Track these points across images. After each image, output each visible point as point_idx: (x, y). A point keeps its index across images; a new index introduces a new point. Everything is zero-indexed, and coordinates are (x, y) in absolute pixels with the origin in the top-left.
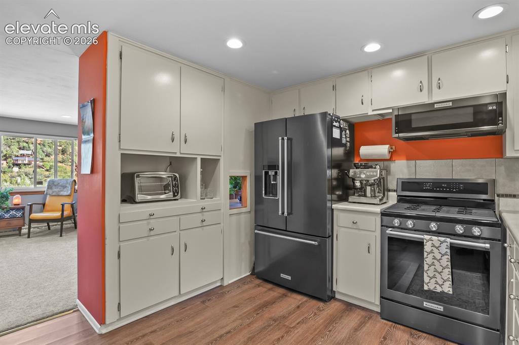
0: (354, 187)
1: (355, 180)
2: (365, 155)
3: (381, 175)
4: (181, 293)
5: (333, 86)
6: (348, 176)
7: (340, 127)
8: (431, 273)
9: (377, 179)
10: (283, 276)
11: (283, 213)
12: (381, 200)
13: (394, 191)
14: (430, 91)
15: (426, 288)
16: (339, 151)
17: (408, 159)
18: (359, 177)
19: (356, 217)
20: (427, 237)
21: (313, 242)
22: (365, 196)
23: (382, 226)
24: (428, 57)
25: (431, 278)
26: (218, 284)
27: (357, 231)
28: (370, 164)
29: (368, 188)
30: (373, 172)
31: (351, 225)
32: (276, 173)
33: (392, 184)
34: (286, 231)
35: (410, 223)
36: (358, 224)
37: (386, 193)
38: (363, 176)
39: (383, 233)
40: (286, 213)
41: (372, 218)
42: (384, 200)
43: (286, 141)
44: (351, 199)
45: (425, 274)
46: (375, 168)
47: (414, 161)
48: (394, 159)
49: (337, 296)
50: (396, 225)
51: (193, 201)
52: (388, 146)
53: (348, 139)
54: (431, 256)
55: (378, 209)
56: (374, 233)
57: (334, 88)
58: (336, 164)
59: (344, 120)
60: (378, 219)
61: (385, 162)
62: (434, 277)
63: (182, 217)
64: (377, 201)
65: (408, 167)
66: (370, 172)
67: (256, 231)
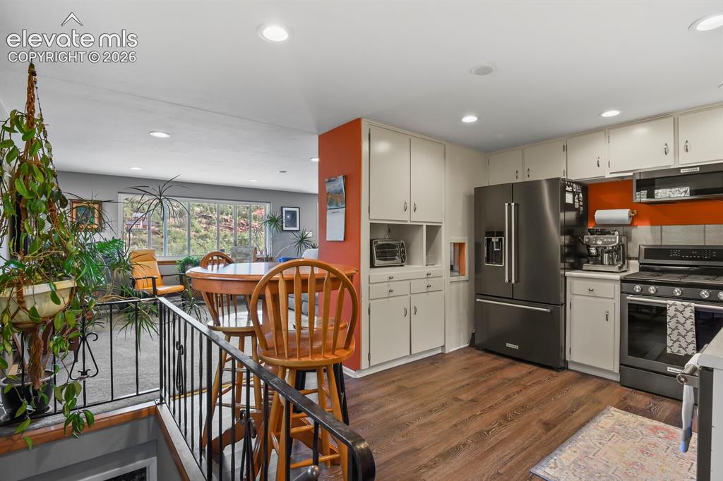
0: (590, 255)
1: (590, 247)
2: (602, 220)
3: (620, 241)
4: (413, 353)
5: (564, 146)
6: (583, 243)
7: (573, 192)
8: (674, 337)
9: (616, 246)
10: (508, 345)
11: (510, 281)
12: (620, 268)
13: (636, 259)
14: (676, 153)
15: (669, 351)
16: (570, 216)
17: (652, 224)
18: (594, 244)
19: (592, 285)
20: (670, 302)
21: (545, 310)
22: (602, 263)
23: (621, 292)
24: (674, 119)
25: (674, 342)
26: (440, 352)
27: (593, 299)
28: (607, 229)
29: (606, 256)
30: (611, 238)
31: (586, 293)
32: (500, 240)
33: (633, 250)
34: (513, 299)
35: (652, 289)
36: (595, 291)
37: (626, 261)
38: (599, 243)
39: (622, 300)
40: (513, 281)
41: (611, 285)
42: (624, 269)
43: (513, 207)
44: (586, 266)
45: (668, 338)
46: (613, 234)
47: (660, 227)
48: (635, 224)
49: (570, 367)
50: (637, 291)
51: (417, 267)
52: (628, 210)
53: (581, 203)
54: (674, 320)
55: (617, 277)
56: (613, 301)
57: (565, 148)
58: (567, 230)
59: (577, 183)
60: (618, 286)
61: (625, 228)
62: (678, 340)
63: (412, 281)
64: (616, 269)
65: (652, 232)
66: (607, 238)
67: (478, 300)
